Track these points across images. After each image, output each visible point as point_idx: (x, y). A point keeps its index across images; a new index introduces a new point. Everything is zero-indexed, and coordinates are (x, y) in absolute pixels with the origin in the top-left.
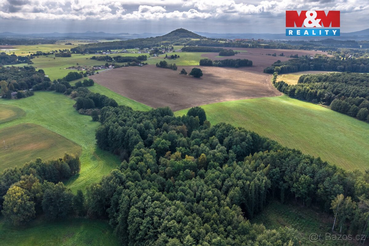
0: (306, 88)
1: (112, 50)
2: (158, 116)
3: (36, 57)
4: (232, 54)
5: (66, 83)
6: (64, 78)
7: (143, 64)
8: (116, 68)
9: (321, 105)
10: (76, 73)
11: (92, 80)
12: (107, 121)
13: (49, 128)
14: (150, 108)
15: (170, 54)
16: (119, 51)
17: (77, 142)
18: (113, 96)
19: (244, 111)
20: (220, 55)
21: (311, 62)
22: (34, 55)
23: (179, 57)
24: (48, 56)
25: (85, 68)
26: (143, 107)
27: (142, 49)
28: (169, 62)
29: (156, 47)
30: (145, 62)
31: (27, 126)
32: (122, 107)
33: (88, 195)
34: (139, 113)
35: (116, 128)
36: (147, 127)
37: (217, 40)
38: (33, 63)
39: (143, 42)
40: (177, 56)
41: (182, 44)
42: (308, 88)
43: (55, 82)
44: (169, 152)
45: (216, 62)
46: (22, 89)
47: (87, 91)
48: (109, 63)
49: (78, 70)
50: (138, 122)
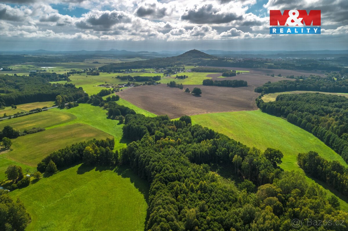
0: (273, 105)
1: (133, 69)
2: (160, 120)
3: (71, 75)
4: (234, 75)
5: (100, 98)
6: (98, 94)
7: (157, 83)
8: (135, 86)
9: (282, 117)
10: (106, 90)
11: (118, 96)
12: (130, 122)
13: (93, 126)
14: (156, 116)
15: (180, 74)
16: (138, 71)
17: (111, 134)
18: (133, 107)
19: (221, 120)
20: (223, 75)
21: (297, 83)
22: (70, 73)
23: (187, 77)
24: (81, 74)
25: (112, 86)
26: (152, 115)
27: (158, 69)
28: (178, 82)
29: (170, 67)
30: (158, 82)
31: (79, 125)
32: (139, 115)
33: (120, 153)
34: (148, 118)
35: (135, 126)
36: (152, 125)
37: (227, 60)
38: (71, 81)
39: (159, 63)
40: (186, 76)
41: (193, 64)
42: (275, 105)
43: (91, 97)
44: (163, 138)
45: (216, 82)
46: (70, 101)
47: (115, 104)
48: (130, 82)
49: (107, 87)
50: (147, 123)
